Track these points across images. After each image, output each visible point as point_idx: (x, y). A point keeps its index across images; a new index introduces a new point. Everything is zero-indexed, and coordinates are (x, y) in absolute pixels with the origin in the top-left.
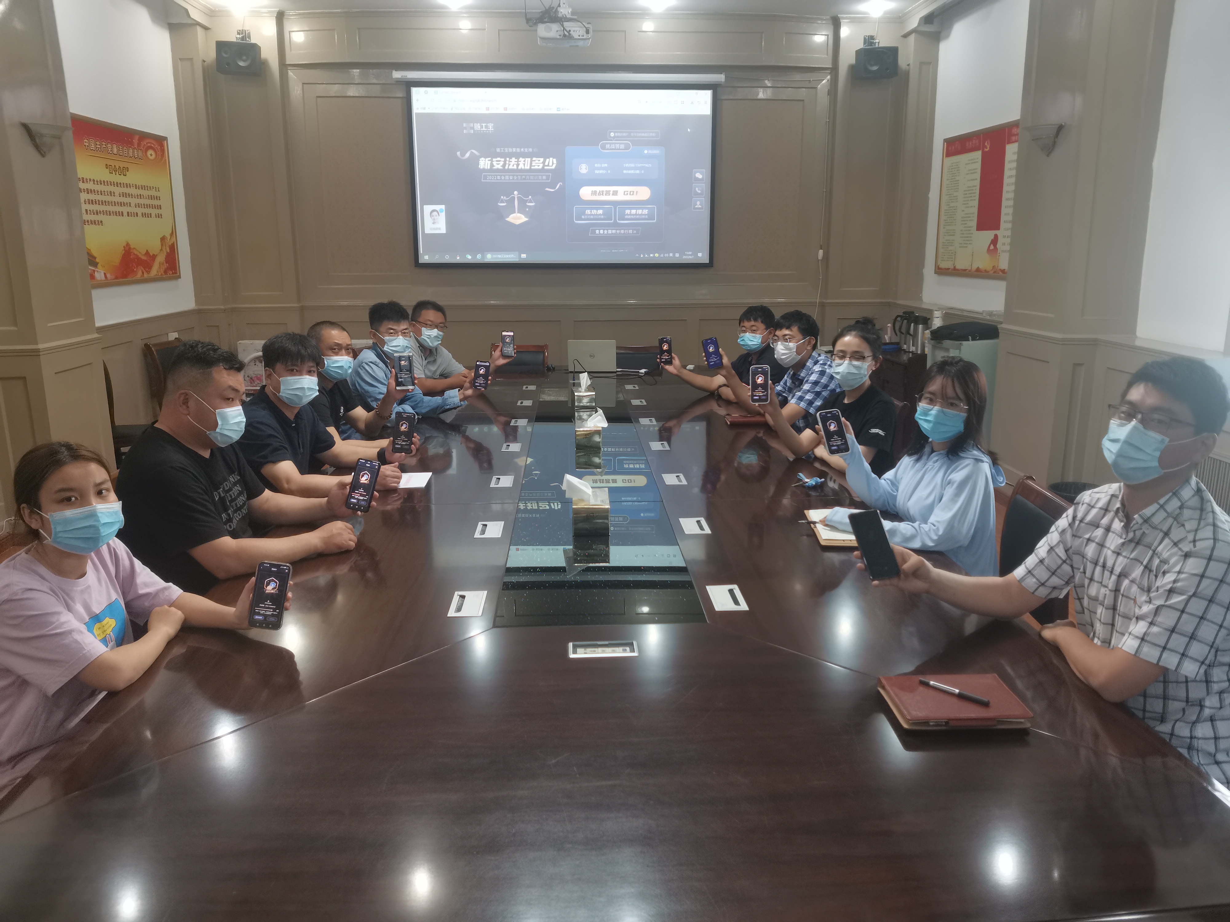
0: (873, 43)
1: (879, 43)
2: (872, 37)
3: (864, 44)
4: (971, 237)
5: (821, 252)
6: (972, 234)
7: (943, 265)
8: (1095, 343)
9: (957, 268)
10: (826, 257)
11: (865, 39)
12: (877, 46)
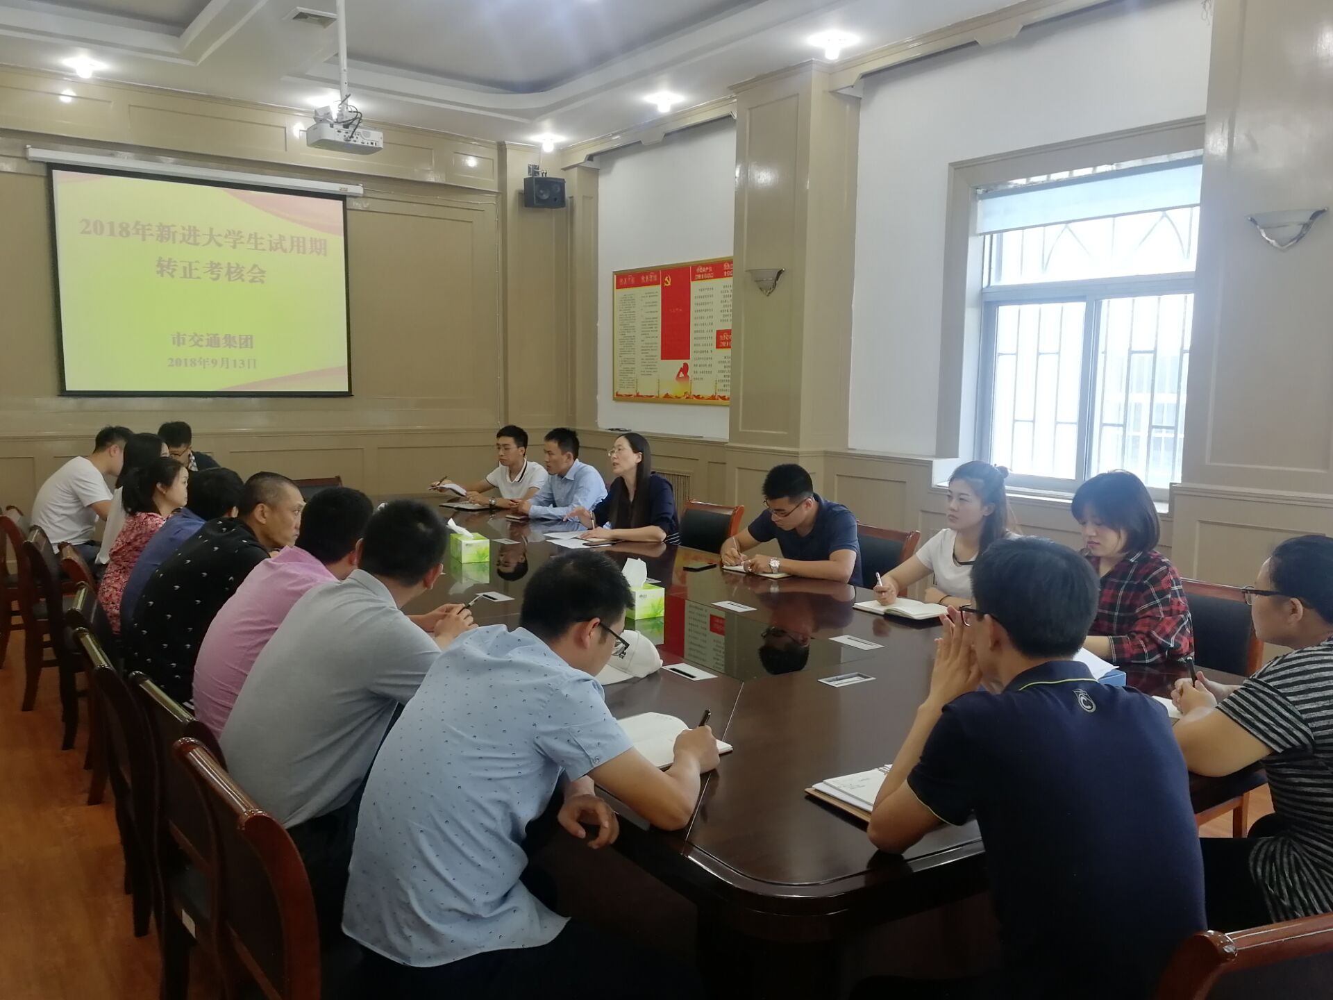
0: (539, 173)
2: (536, 167)
3: (530, 173)
4: (655, 365)
6: (656, 362)
7: (622, 392)
9: (640, 394)
11: (529, 168)
12: (541, 175)
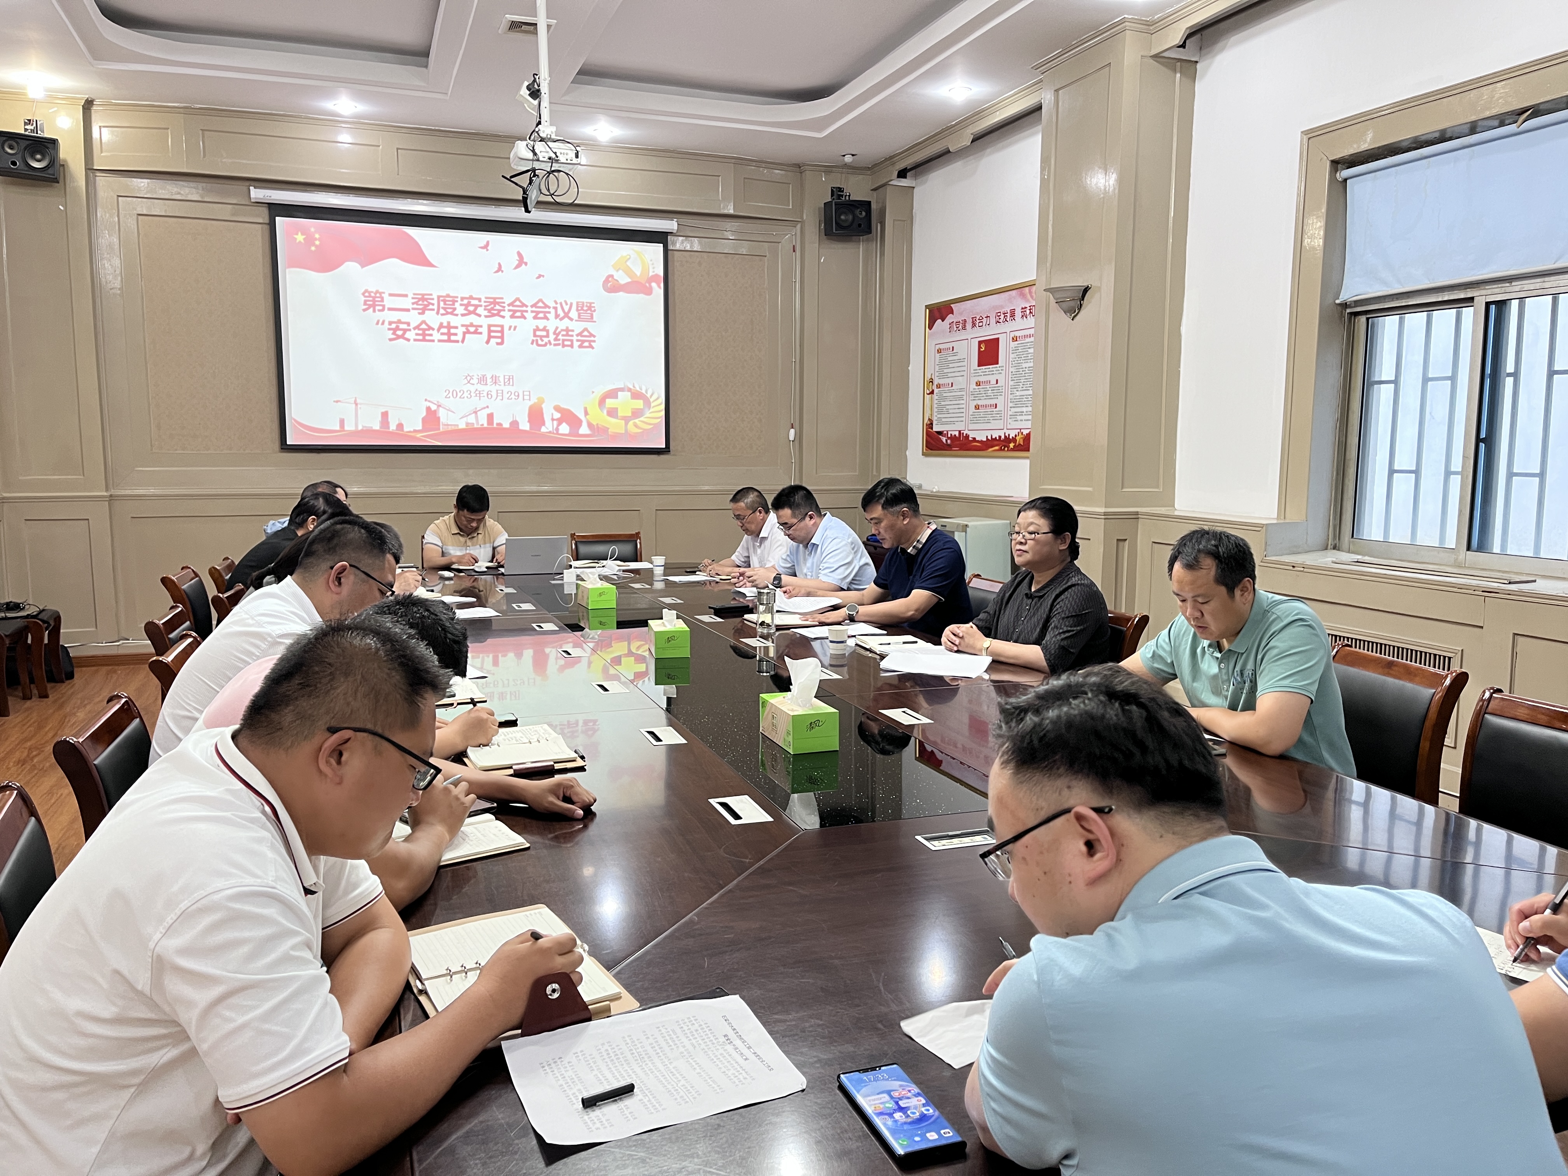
0: (842, 196)
1: (849, 196)
2: (840, 190)
3: (832, 196)
5: (792, 431)
8: (1136, 516)
10: (799, 436)
11: (832, 191)
12: (847, 198)
